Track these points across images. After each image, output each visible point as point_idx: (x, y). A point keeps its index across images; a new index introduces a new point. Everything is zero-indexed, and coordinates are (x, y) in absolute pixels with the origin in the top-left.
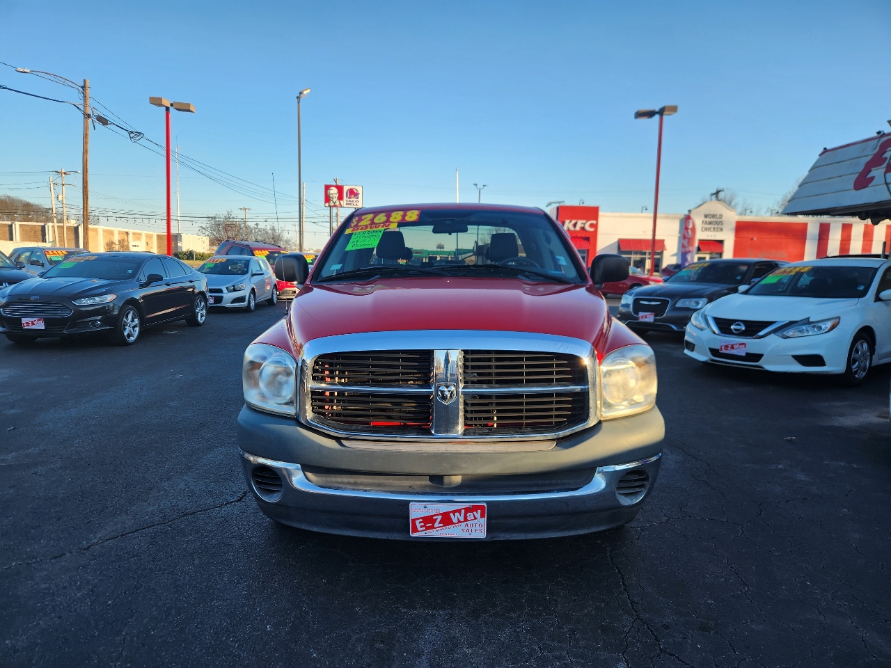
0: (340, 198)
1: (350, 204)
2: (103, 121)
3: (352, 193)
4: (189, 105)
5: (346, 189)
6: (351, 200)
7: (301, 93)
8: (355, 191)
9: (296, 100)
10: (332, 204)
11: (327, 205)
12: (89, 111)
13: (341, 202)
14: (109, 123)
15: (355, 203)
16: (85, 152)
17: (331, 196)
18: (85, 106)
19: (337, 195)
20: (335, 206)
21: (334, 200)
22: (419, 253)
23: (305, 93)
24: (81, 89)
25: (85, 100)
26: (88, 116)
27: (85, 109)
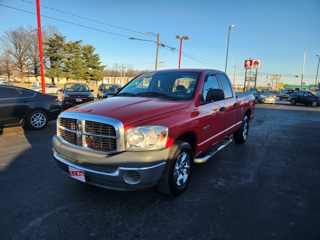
0: (251, 65)
1: (255, 67)
2: (163, 46)
3: (256, 63)
4: (188, 37)
5: (253, 61)
6: (256, 65)
7: (230, 27)
8: (257, 62)
9: (229, 29)
10: (247, 68)
11: (245, 68)
12: (159, 43)
13: (251, 67)
14: (165, 46)
15: (257, 67)
16: (157, 56)
17: (247, 64)
18: (158, 41)
19: (250, 64)
20: (248, 68)
21: (248, 66)
22: (291, 86)
23: (232, 26)
24: (157, 36)
25: (158, 40)
26: (159, 45)
27: (158, 42)
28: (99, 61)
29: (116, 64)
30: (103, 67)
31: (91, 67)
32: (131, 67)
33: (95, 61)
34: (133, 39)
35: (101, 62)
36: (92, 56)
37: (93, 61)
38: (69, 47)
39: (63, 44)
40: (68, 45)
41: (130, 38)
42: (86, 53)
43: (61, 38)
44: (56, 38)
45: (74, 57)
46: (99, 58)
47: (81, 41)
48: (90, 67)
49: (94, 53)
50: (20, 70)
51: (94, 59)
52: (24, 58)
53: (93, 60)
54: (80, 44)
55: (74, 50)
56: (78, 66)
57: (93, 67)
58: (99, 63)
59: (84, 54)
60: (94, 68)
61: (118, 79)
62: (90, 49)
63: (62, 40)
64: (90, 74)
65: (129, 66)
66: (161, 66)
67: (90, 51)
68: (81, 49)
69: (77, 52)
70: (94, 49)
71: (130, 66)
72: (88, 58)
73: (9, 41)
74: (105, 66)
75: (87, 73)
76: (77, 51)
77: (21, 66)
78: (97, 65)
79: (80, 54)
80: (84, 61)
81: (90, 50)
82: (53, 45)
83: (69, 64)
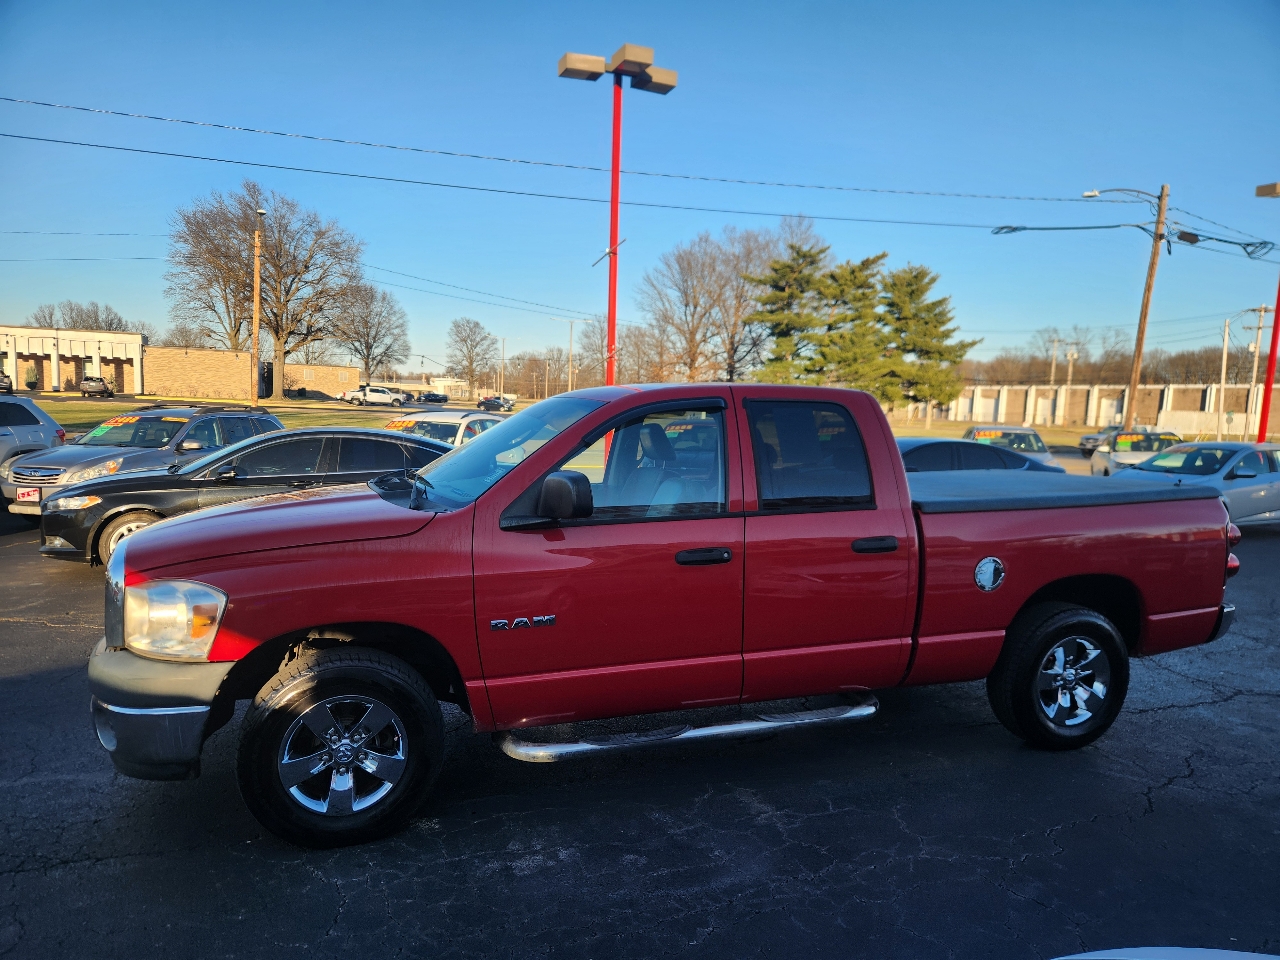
2: (1190, 238)
12: (1164, 230)
14: (1200, 238)
16: (1148, 288)
18: (1158, 223)
24: (1156, 201)
25: (1159, 215)
26: (1161, 237)
27: (1157, 228)
28: (949, 326)
29: (1046, 330)
30: (963, 347)
31: (913, 351)
32: (1121, 338)
33: (930, 325)
34: (1015, 229)
35: (954, 330)
36: (919, 310)
37: (922, 327)
38: (835, 285)
39: (818, 275)
40: (833, 277)
41: (999, 230)
42: (897, 300)
43: (811, 256)
44: (794, 260)
45: (849, 318)
46: (950, 315)
47: (884, 256)
48: (909, 351)
49: (930, 297)
50: (688, 372)
51: (927, 319)
52: (704, 336)
53: (922, 322)
54: (875, 269)
55: (852, 292)
56: (857, 350)
57: (921, 351)
58: (947, 335)
59: (891, 305)
60: (924, 353)
61: (1040, 394)
62: (914, 283)
63: (812, 263)
64: (906, 377)
65: (1112, 333)
66: (1259, 328)
67: (913, 292)
68: (879, 287)
69: (860, 300)
70: (933, 280)
71: (1117, 335)
72: (905, 318)
73: (669, 283)
74: (973, 344)
75: (893, 374)
76: (863, 294)
77: (693, 361)
78: (938, 344)
79: (873, 307)
80: (887, 330)
81: (914, 287)
82: (782, 283)
83: (828, 346)
